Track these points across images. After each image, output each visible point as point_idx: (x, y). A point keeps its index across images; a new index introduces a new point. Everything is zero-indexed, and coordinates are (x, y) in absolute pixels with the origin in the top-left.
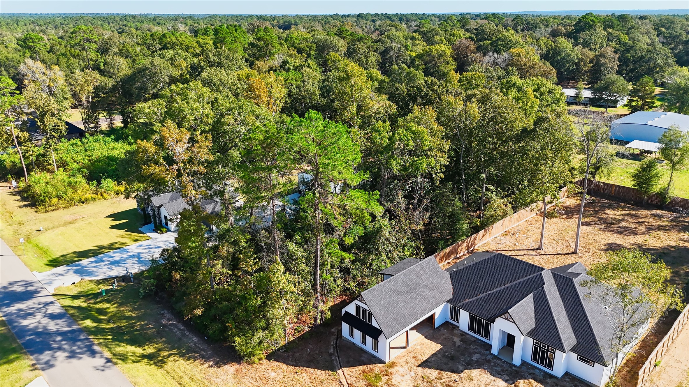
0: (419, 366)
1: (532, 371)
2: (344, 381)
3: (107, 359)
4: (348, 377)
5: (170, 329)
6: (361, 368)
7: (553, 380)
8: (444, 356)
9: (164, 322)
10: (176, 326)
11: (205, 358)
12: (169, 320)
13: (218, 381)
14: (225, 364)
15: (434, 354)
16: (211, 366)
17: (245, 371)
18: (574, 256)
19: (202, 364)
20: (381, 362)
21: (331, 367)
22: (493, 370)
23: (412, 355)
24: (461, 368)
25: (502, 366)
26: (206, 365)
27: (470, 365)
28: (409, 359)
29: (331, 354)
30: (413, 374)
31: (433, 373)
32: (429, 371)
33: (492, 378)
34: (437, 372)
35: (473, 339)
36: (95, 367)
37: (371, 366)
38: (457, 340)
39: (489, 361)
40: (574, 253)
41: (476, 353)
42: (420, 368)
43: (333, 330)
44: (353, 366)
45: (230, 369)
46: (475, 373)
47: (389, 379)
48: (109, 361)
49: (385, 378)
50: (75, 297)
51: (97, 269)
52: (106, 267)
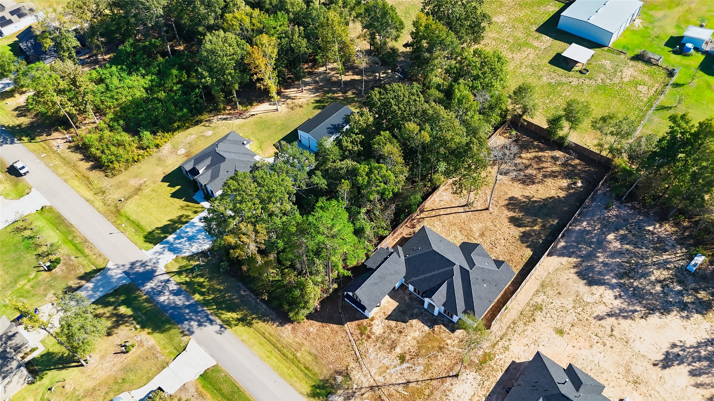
0: (386, 319)
1: (443, 319)
2: (348, 331)
4: (350, 328)
5: (248, 299)
6: (357, 322)
7: (452, 324)
8: (400, 311)
9: (243, 293)
10: (250, 296)
11: (273, 320)
12: (245, 291)
13: (284, 335)
14: (285, 324)
15: (394, 310)
16: (278, 326)
19: (273, 325)
20: (367, 318)
21: (341, 323)
22: (423, 319)
23: (382, 311)
24: (407, 319)
25: (428, 316)
26: (275, 325)
27: (412, 317)
28: (382, 314)
29: (340, 313)
30: (383, 324)
32: (391, 322)
33: (422, 324)
34: (395, 322)
37: (362, 321)
38: (407, 298)
39: (422, 313)
40: (487, 209)
41: (416, 308)
43: (339, 294)
44: (352, 321)
45: (288, 327)
47: (371, 329)
48: (221, 327)
49: (369, 328)
50: (179, 273)
51: (182, 245)
52: (187, 243)
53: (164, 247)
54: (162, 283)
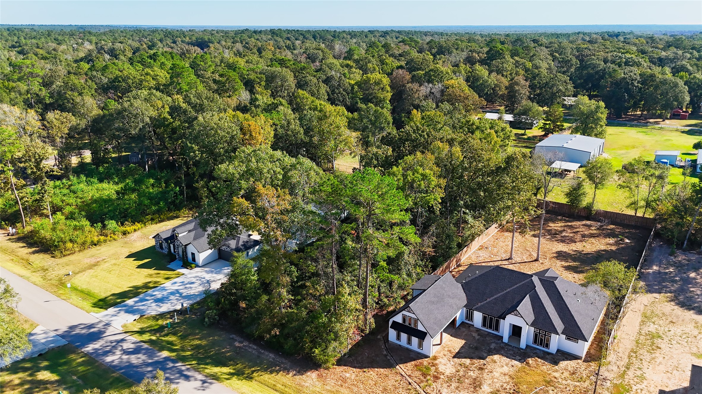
0: (454, 357)
1: (535, 351)
2: (403, 373)
3: (201, 380)
4: (405, 370)
5: (246, 350)
6: (413, 363)
7: (550, 356)
8: (469, 348)
9: (237, 344)
10: (250, 347)
11: (287, 370)
12: (240, 342)
13: (307, 384)
14: (306, 371)
15: (463, 347)
16: (295, 375)
17: (324, 375)
18: (537, 262)
19: (288, 374)
20: (427, 357)
21: (389, 365)
22: (507, 354)
23: (446, 349)
24: (485, 355)
25: (513, 350)
26: (291, 374)
27: (491, 352)
28: (446, 353)
29: (386, 356)
30: (452, 363)
31: (467, 361)
32: (463, 360)
33: (509, 360)
34: (469, 360)
35: (486, 333)
36: (196, 388)
37: (420, 361)
38: (475, 335)
39: (503, 348)
40: (537, 260)
41: (492, 343)
42: (456, 359)
43: (379, 337)
44: (406, 362)
45: (311, 376)
46: (496, 357)
47: (437, 369)
48: (204, 382)
49: (433, 369)
50: (141, 332)
54: (112, 343)
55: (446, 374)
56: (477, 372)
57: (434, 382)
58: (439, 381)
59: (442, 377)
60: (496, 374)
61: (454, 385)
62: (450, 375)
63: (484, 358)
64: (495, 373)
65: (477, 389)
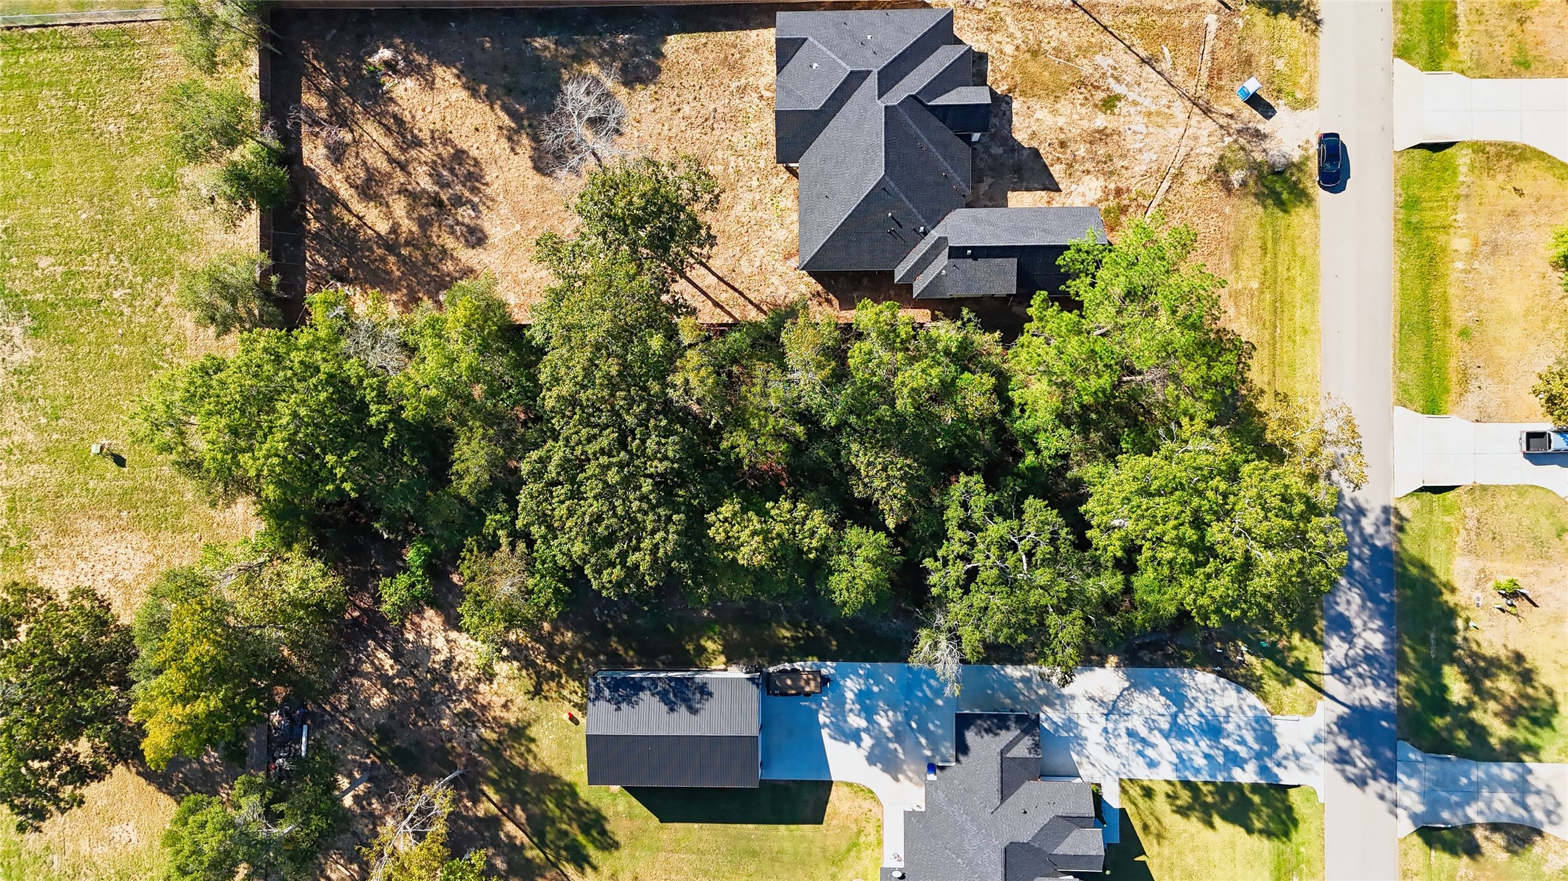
0: (1059, 190)
8: (1021, 180)
15: (1028, 190)
22: (1003, 126)
24: (1025, 153)
27: (1016, 147)
31: (1057, 171)
32: (1056, 176)
33: (1015, 118)
34: (1051, 169)
41: (990, 155)
42: (1061, 186)
46: (1021, 135)
47: (1099, 201)
49: (1102, 206)
50: (1299, 671)
51: (1244, 732)
52: (1230, 727)
53: (1279, 765)
54: (1349, 679)
55: (1103, 184)
56: (1072, 146)
57: (1128, 190)
58: (1122, 185)
59: (1112, 186)
60: (1061, 121)
61: (1118, 163)
62: (1102, 179)
63: (1035, 153)
64: (1060, 124)
65: (1108, 131)
